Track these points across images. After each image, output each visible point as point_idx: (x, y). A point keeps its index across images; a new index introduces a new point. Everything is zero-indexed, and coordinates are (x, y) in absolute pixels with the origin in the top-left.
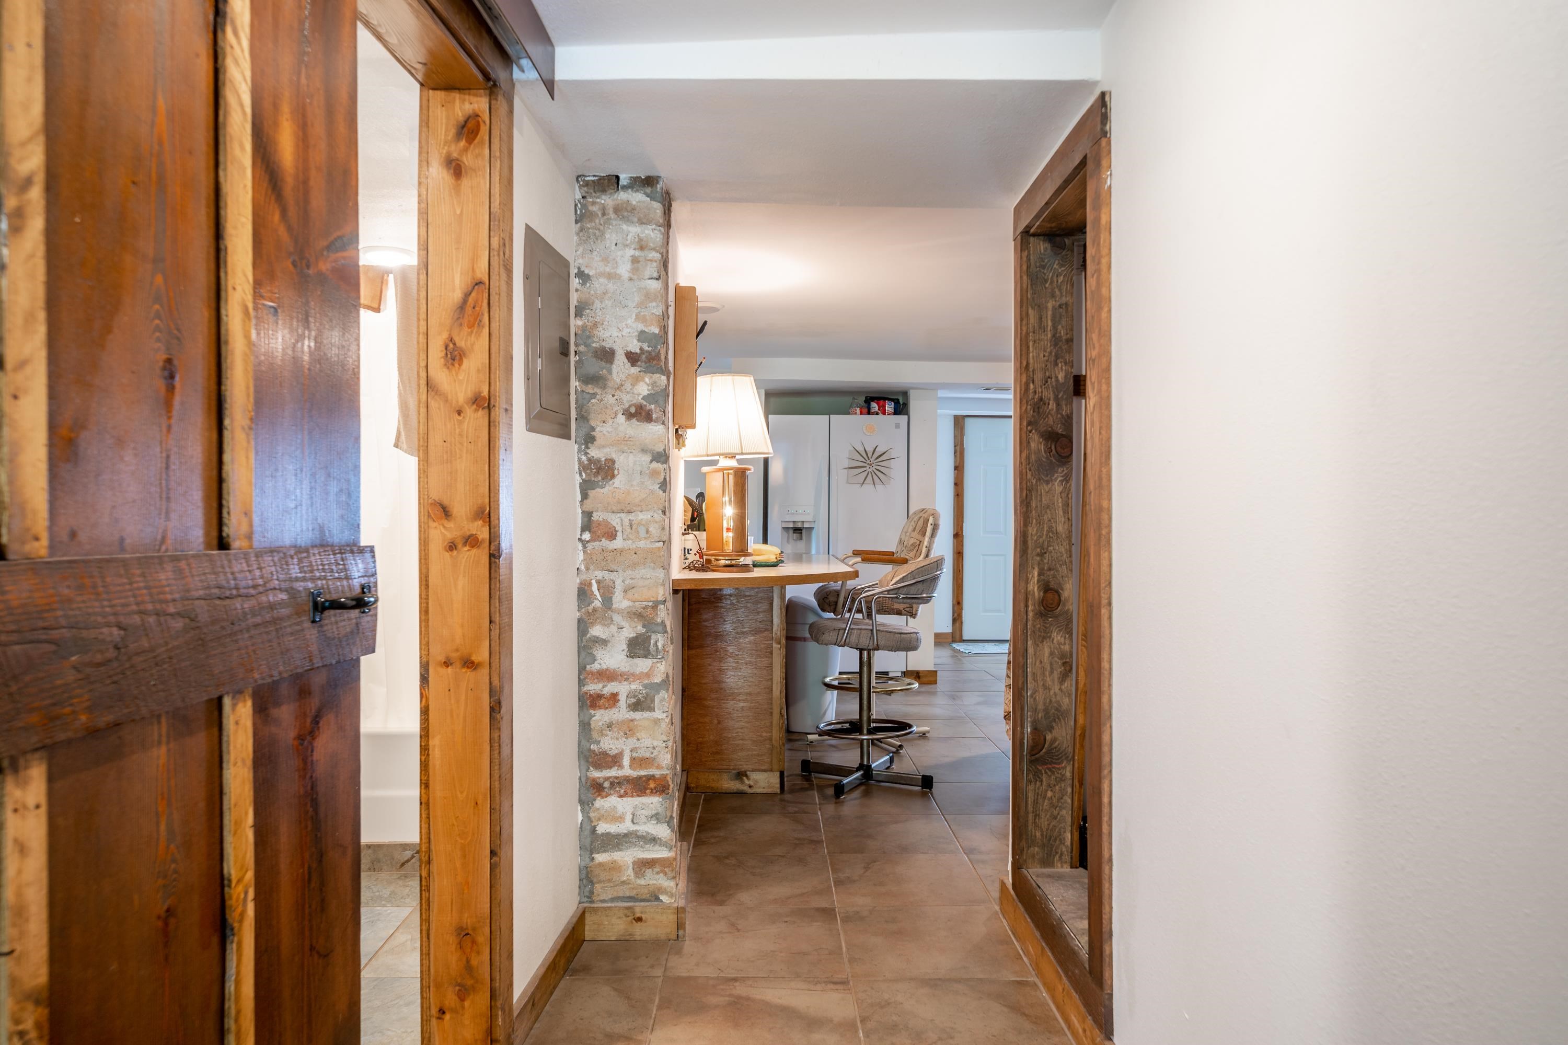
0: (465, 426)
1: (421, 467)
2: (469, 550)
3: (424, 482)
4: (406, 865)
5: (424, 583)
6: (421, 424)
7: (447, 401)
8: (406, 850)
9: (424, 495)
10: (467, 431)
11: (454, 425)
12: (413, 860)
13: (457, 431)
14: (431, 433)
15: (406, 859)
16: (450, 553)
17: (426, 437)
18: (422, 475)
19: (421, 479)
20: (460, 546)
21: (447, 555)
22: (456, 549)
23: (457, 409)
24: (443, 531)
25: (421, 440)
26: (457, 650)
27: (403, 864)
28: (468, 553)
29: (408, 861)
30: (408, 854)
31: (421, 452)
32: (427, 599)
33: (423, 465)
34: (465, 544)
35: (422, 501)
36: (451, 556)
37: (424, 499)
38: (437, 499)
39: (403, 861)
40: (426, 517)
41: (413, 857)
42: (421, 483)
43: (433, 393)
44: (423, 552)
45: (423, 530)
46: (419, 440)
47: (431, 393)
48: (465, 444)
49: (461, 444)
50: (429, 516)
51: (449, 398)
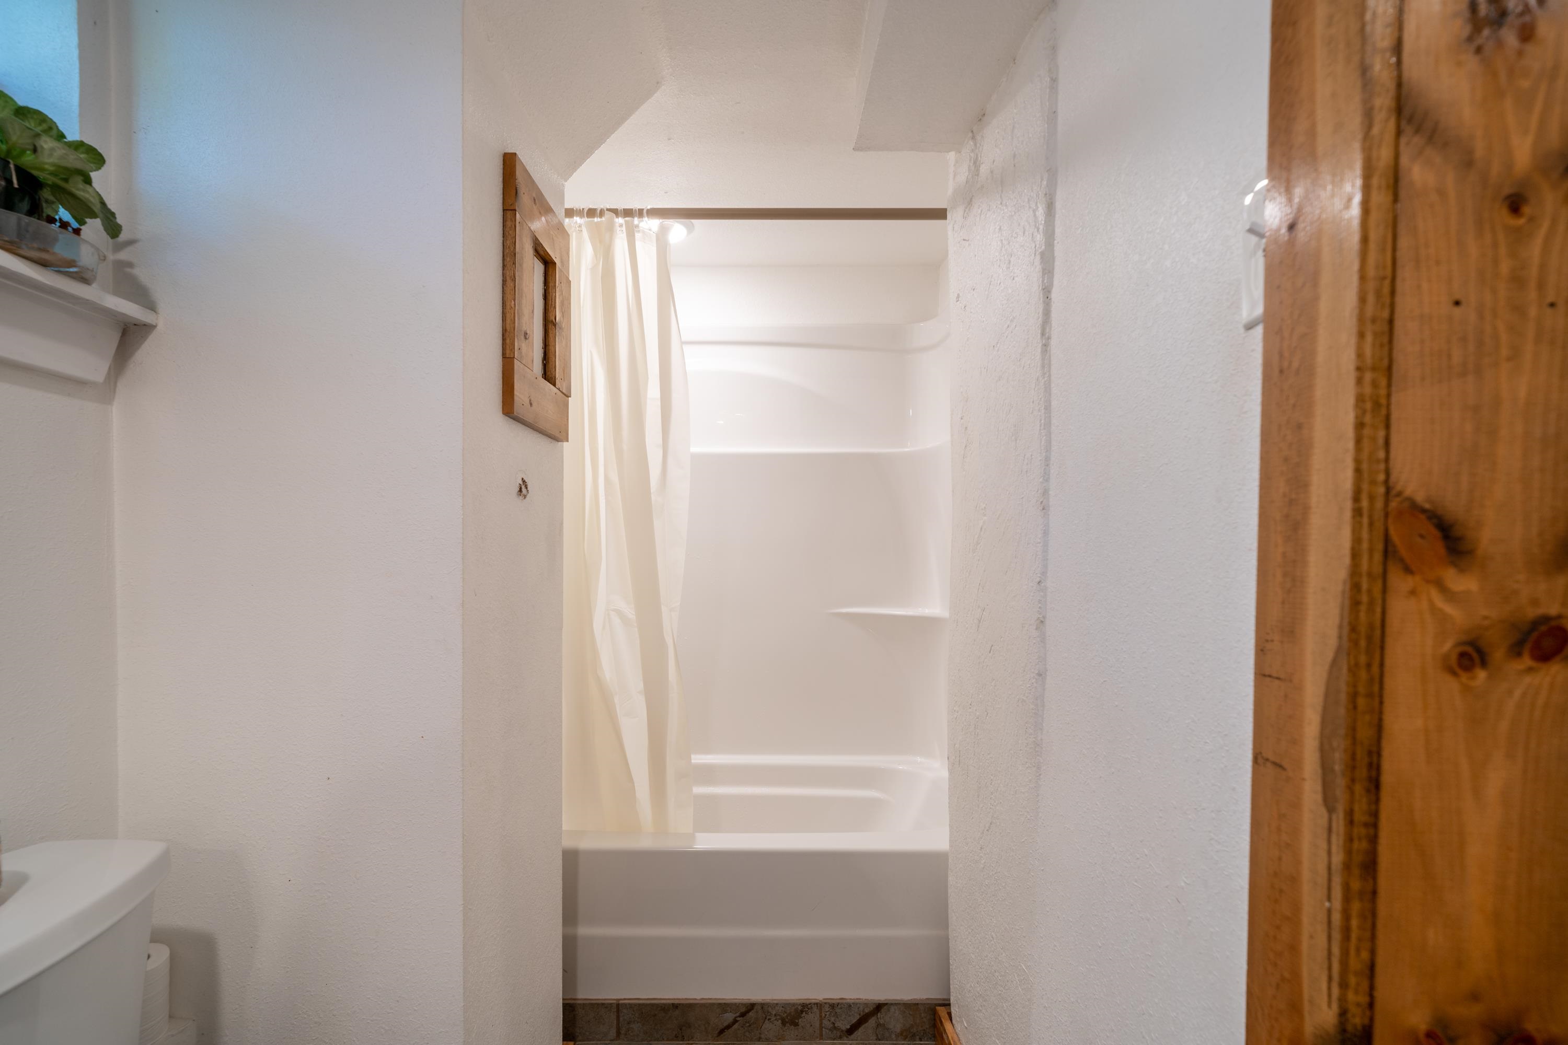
0: (1535, 249)
1: (1368, 390)
2: (1530, 670)
3: (1374, 439)
4: (727, 1032)
5: (1362, 772)
6: (1372, 246)
7: (1468, 163)
8: (726, 1012)
9: (1373, 482)
10: (1543, 267)
11: (1495, 245)
12: (736, 1026)
13: (1505, 267)
14: (1406, 275)
15: (726, 1024)
16: (1464, 677)
17: (1386, 290)
18: (1368, 419)
19: (1367, 431)
20: (1498, 655)
21: (1451, 686)
22: (1484, 663)
23: (1507, 191)
24: (1440, 602)
25: (1371, 298)
26: (1475, 997)
27: (722, 1032)
28: (1527, 679)
29: (729, 1027)
30: (729, 1017)
31: (1369, 338)
32: (1373, 824)
33: (1375, 384)
34: (1516, 650)
35: (1365, 503)
36: (1466, 689)
37: (1372, 498)
38: (1420, 498)
39: (721, 1027)
40: (1378, 557)
41: (735, 1021)
42: (1366, 443)
43: (1418, 140)
44: (1363, 675)
45: (1365, 598)
46: (1362, 299)
47: (1411, 143)
48: (1533, 312)
49: (1519, 310)
50: (1389, 551)
51: (1480, 150)
